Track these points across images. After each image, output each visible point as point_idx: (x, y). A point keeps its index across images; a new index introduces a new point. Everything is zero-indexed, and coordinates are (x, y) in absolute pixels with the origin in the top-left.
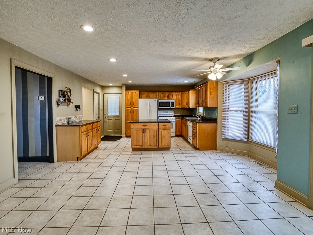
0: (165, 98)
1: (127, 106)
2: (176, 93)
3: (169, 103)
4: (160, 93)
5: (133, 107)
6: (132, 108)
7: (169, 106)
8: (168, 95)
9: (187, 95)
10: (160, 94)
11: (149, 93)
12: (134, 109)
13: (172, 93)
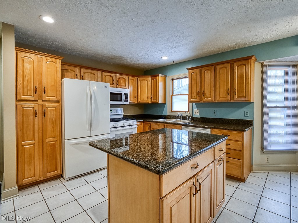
0: (113, 85)
1: (23, 98)
2: (131, 78)
3: (121, 94)
4: (105, 74)
5: (43, 101)
6: (40, 101)
7: (121, 100)
8: (117, 80)
9: (149, 83)
10: (104, 76)
11: (82, 70)
12: (47, 104)
13: (124, 77)
